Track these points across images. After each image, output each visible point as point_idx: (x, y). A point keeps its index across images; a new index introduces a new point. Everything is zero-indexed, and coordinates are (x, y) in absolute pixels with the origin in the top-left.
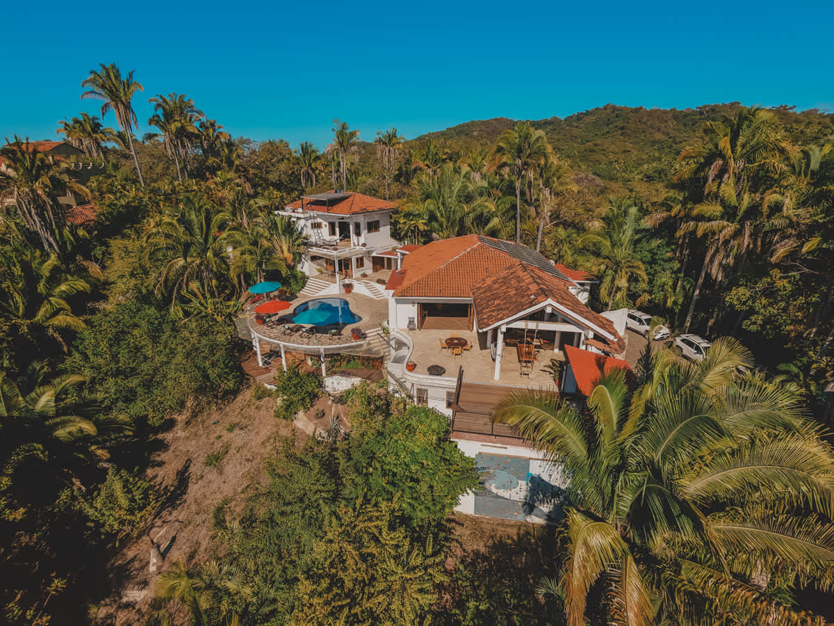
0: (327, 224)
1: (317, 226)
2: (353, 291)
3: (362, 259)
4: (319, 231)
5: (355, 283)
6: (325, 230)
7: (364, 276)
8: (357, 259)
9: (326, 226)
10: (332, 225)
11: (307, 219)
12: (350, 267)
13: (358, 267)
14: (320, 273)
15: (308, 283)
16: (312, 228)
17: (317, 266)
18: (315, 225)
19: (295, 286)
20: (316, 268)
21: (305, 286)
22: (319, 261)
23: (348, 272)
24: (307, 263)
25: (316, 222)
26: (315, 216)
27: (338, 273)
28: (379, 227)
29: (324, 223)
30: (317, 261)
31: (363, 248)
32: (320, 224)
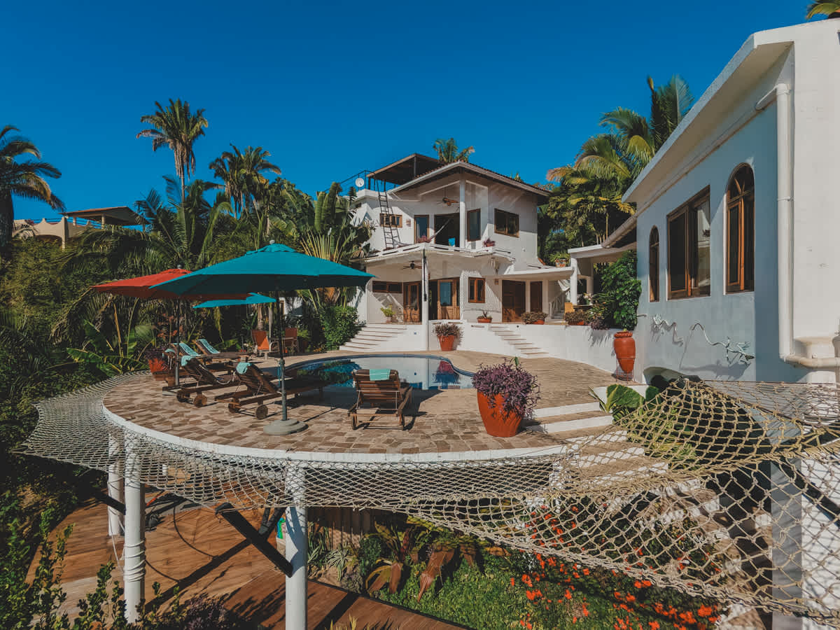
0: (412, 220)
1: (391, 221)
2: (459, 348)
3: (481, 282)
4: (395, 233)
5: (464, 327)
6: (407, 233)
7: (485, 319)
8: (471, 280)
9: (409, 222)
10: (421, 222)
11: (373, 203)
12: (454, 298)
13: (471, 298)
14: (390, 319)
15: (360, 332)
16: (382, 223)
17: (383, 304)
18: (387, 219)
19: (330, 336)
20: (382, 309)
21: (353, 337)
22: (390, 297)
23: (449, 312)
24: (365, 296)
25: (391, 213)
26: (389, 197)
27: (427, 301)
28: (517, 231)
29: (405, 217)
30: (386, 295)
31: (488, 248)
32: (398, 218)
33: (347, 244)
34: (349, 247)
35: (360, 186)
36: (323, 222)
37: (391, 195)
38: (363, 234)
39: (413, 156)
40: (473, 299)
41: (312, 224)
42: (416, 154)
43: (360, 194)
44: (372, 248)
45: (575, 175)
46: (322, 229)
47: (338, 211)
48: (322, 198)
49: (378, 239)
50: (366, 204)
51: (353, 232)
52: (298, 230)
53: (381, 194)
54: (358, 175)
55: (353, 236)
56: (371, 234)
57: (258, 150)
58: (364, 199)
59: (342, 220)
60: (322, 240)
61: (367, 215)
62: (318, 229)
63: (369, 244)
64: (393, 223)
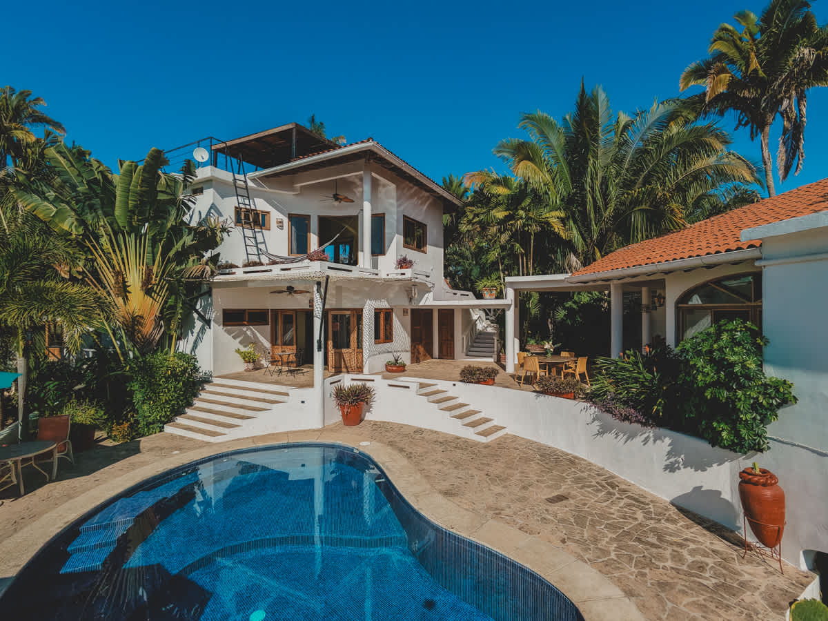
0: (286, 220)
1: (253, 220)
3: (388, 314)
4: (260, 239)
5: (379, 386)
6: (278, 239)
7: (395, 366)
8: (377, 313)
9: (280, 222)
10: (299, 224)
11: (224, 190)
12: (354, 336)
13: (377, 336)
14: (251, 366)
15: (203, 395)
16: (238, 221)
17: (241, 343)
18: (247, 217)
19: (145, 407)
20: (238, 351)
21: (190, 405)
22: (250, 331)
23: (346, 356)
24: (209, 333)
25: (253, 207)
26: (250, 184)
27: (323, 350)
28: (425, 244)
29: (275, 216)
30: (245, 329)
31: (403, 271)
32: (263, 216)
33: (177, 252)
34: (182, 257)
35: (200, 160)
36: (132, 212)
37: (253, 180)
38: (207, 238)
39: (290, 126)
40: (379, 338)
41: (109, 213)
42: (297, 125)
43: (203, 173)
44: (223, 260)
45: (496, 182)
46: (130, 223)
47: (161, 197)
48: (130, 173)
49: (234, 247)
50: (212, 190)
51: (189, 235)
52: (82, 222)
53: (237, 176)
54: (198, 144)
55: (188, 240)
56: (222, 239)
57: (24, 95)
58: (209, 182)
59: (169, 213)
60: (131, 241)
61: (213, 207)
62: (121, 222)
63: (218, 255)
64: (256, 222)
